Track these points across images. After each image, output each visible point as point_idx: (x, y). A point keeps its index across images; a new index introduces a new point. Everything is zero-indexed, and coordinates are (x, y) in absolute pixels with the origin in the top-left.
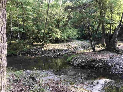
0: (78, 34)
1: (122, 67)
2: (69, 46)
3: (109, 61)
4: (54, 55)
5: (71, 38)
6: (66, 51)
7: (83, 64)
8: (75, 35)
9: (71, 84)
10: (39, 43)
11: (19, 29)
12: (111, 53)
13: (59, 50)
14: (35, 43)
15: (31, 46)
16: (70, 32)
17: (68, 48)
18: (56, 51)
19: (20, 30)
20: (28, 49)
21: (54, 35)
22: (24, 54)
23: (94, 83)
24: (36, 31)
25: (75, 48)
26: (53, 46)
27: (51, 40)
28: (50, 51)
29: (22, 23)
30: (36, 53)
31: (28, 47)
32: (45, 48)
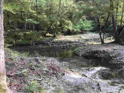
0: (92, 26)
1: (122, 58)
2: (81, 38)
3: (111, 53)
4: (64, 46)
5: (83, 30)
6: (76, 42)
7: (87, 54)
8: (89, 27)
9: (69, 68)
10: (51, 34)
11: (32, 21)
12: (118, 45)
13: (70, 42)
14: (48, 34)
15: (44, 37)
16: (84, 24)
17: (79, 40)
18: (67, 42)
19: (34, 21)
20: (41, 39)
21: (66, 26)
22: (37, 44)
23: (90, 69)
24: (49, 23)
25: (87, 40)
26: (64, 37)
27: (62, 32)
28: (61, 42)
29: (36, 15)
30: (48, 44)
31: (41, 38)
32: (56, 40)
